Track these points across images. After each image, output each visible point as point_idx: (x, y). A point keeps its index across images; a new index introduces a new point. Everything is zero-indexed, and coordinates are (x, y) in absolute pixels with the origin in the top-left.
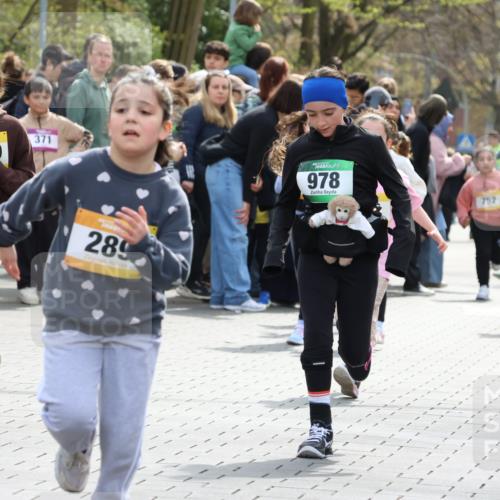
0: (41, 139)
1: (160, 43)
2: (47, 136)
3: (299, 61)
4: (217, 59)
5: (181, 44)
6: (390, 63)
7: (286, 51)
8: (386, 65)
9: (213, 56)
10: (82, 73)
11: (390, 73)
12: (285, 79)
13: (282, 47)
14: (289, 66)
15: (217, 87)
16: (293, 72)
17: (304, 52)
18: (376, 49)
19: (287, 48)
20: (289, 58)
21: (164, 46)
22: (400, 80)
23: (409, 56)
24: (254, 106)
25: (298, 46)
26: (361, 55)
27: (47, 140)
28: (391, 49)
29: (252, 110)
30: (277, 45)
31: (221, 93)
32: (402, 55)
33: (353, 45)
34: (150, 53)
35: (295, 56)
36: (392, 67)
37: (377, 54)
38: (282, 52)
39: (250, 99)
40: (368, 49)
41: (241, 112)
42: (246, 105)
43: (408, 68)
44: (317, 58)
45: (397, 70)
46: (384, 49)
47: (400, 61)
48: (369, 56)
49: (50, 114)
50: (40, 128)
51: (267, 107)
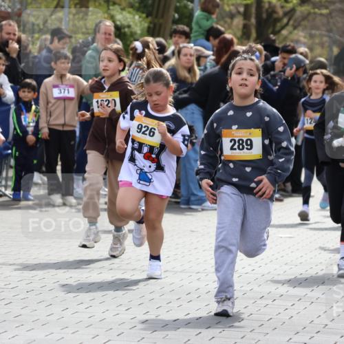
0: (63, 91)
1: (146, 25)
2: (66, 89)
3: (242, 37)
4: (180, 37)
5: (160, 25)
6: (305, 37)
7: (233, 30)
8: (302, 39)
9: (178, 35)
10: (92, 47)
11: (305, 44)
12: (232, 49)
13: (230, 27)
14: (235, 40)
15: (186, 55)
16: (238, 44)
17: (245, 30)
18: (295, 28)
19: (233, 27)
20: (235, 35)
21: (149, 28)
22: (311, 49)
23: (317, 33)
24: (211, 68)
25: (241, 26)
26: (284, 32)
27: (66, 92)
28: (305, 28)
29: (209, 70)
30: (226, 26)
31: (188, 59)
32: (313, 32)
33: (279, 25)
34: (139, 32)
35: (239, 34)
36: (305, 40)
37: (296, 32)
38: (230, 31)
39: (208, 64)
40: (289, 28)
41: (202, 72)
42: (206, 68)
43: (317, 41)
44: (254, 35)
45: (310, 42)
46: (300, 28)
47: (312, 36)
48: (291, 33)
49: (69, 75)
50: (62, 84)
51: (219, 68)
